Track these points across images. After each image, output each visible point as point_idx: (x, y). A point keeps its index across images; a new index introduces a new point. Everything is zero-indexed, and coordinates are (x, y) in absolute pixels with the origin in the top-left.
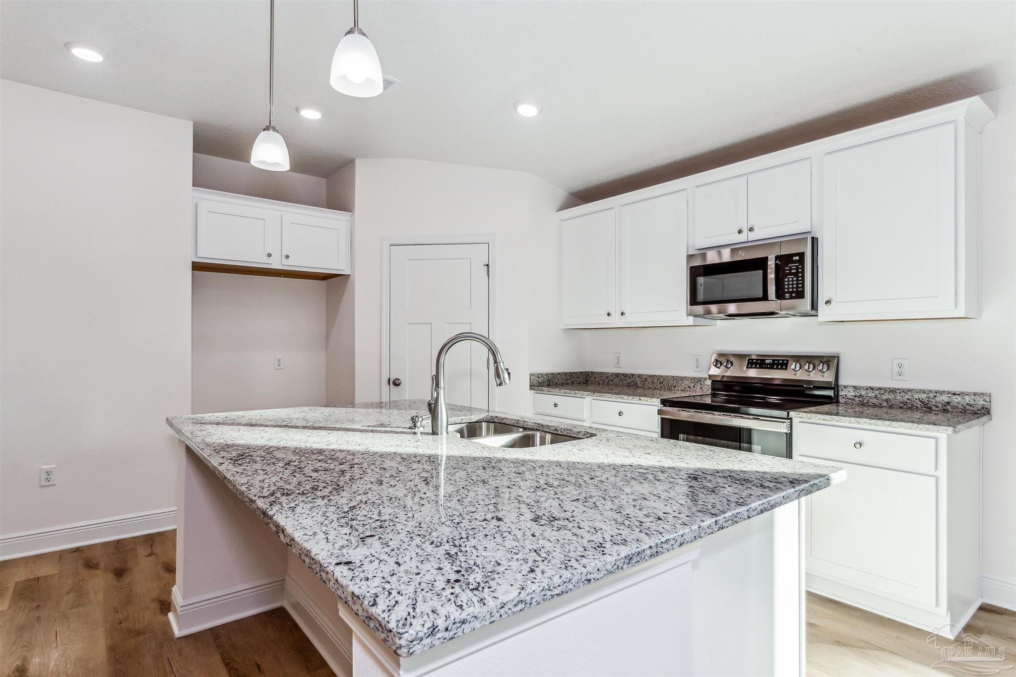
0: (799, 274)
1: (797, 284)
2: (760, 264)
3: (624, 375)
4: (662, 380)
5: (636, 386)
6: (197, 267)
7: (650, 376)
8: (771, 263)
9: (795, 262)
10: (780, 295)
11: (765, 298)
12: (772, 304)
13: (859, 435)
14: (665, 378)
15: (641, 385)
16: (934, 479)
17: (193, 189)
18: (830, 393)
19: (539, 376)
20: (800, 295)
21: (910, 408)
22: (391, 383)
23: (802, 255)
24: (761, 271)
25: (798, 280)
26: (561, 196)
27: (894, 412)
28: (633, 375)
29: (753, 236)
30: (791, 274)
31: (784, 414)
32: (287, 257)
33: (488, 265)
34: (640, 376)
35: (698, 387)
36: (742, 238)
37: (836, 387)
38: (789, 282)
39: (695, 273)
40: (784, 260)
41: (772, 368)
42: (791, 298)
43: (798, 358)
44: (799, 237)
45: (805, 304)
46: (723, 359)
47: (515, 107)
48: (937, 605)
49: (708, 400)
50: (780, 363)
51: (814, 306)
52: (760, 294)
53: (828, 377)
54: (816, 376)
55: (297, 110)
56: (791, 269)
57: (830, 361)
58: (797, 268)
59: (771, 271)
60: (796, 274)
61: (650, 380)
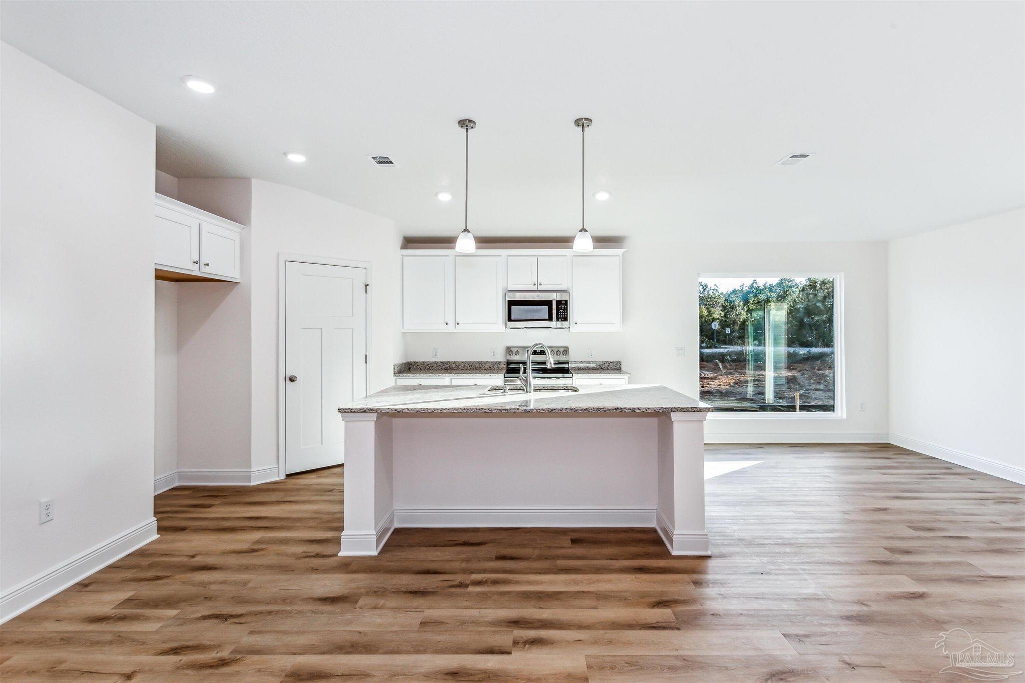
1: (565, 314)
2: (550, 303)
3: (442, 362)
4: (471, 364)
5: (452, 369)
7: (462, 362)
8: (554, 303)
9: (563, 304)
10: (558, 319)
11: (550, 320)
12: (554, 323)
14: (473, 363)
15: (456, 369)
17: (156, 195)
20: (565, 319)
21: (596, 369)
22: (287, 380)
23: (567, 301)
24: (550, 306)
25: (564, 313)
27: (590, 371)
28: (449, 362)
30: (561, 309)
32: (207, 265)
33: (366, 285)
34: (455, 363)
36: (536, 288)
38: (561, 313)
39: (511, 303)
40: (559, 302)
41: (541, 354)
42: (562, 321)
45: (568, 324)
46: (509, 350)
47: (436, 194)
51: (570, 326)
52: (547, 318)
56: (562, 307)
58: (564, 307)
59: (554, 306)
60: (564, 310)
61: (463, 365)
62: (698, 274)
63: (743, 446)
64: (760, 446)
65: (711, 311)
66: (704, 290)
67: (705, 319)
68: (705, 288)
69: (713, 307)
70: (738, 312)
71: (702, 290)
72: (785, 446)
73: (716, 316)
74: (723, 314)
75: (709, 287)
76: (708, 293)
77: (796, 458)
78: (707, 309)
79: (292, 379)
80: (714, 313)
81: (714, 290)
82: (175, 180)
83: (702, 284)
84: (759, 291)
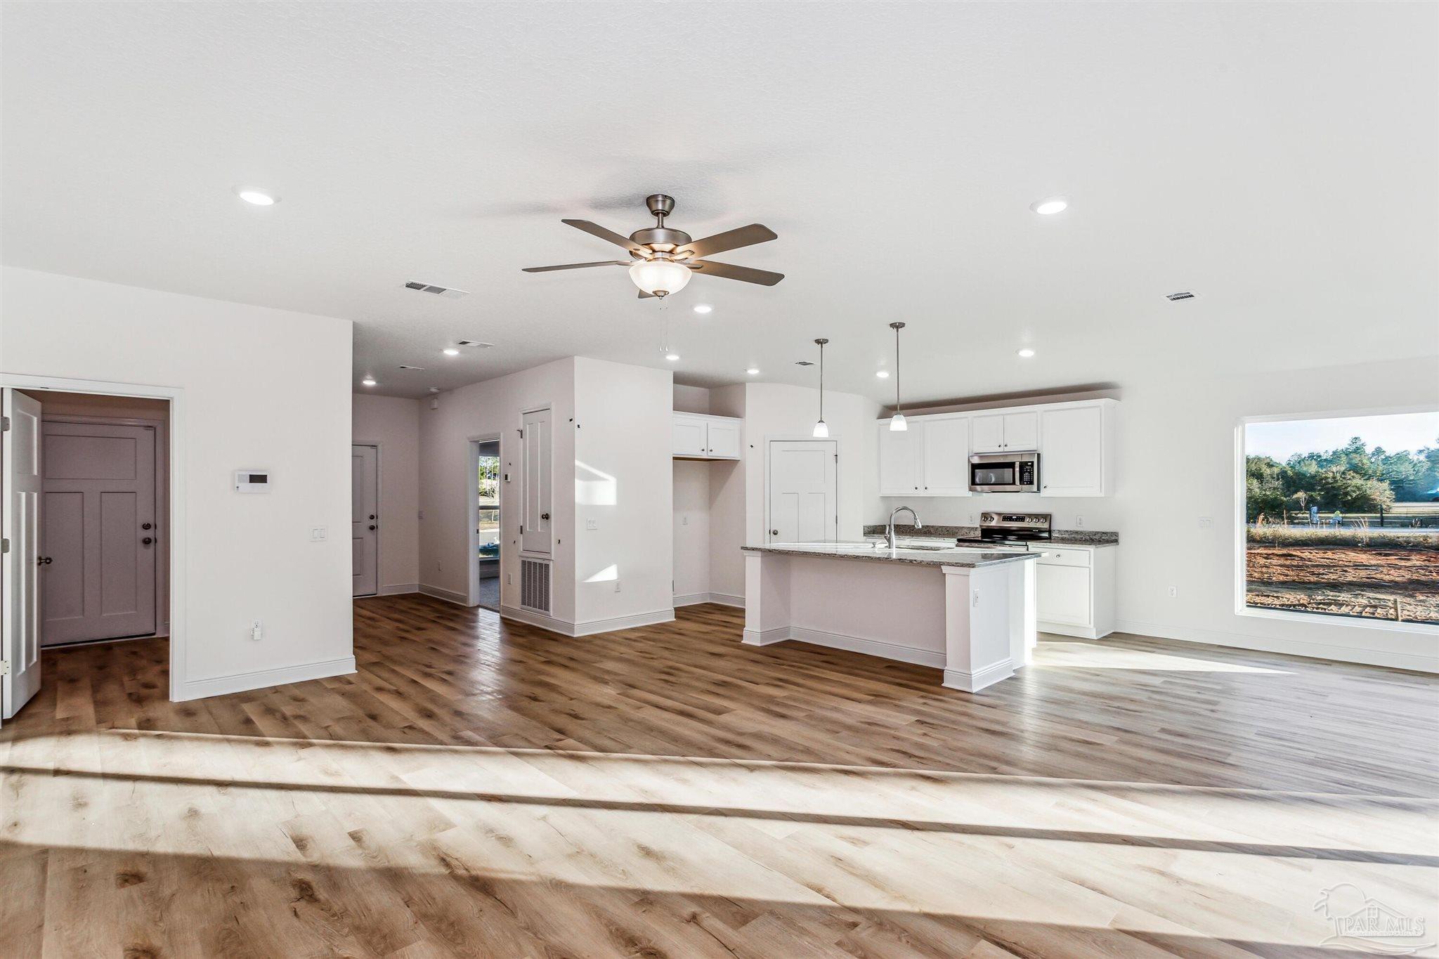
0: (1031, 473)
1: (1030, 477)
2: (1011, 465)
6: (674, 458)
7: (940, 527)
8: (1017, 465)
9: (1029, 465)
10: (1021, 482)
11: (1014, 483)
12: (1018, 486)
13: (1059, 552)
14: (950, 528)
16: (1088, 569)
17: (673, 413)
18: (1046, 535)
19: (868, 527)
20: (1031, 483)
21: (1085, 540)
22: (772, 533)
23: (1033, 463)
24: (1011, 469)
25: (1030, 475)
26: (877, 409)
27: (1076, 542)
28: (928, 526)
29: (1007, 449)
30: (1027, 472)
31: (1024, 543)
32: (711, 451)
33: (836, 455)
34: (933, 527)
35: (972, 533)
36: (1001, 449)
37: (1050, 531)
38: (1026, 475)
39: (974, 467)
40: (1023, 465)
41: (1016, 521)
42: (1027, 484)
43: (1030, 516)
44: (1031, 453)
45: (1035, 487)
46: (986, 516)
47: (875, 374)
48: (1090, 623)
49: (980, 539)
50: (1021, 518)
51: (1039, 489)
52: (1012, 482)
53: (1046, 526)
54: (1039, 525)
55: (746, 370)
56: (1027, 469)
57: (1047, 517)
58: (1030, 469)
59: (1017, 469)
60: (1030, 472)
61: (940, 529)
79: (775, 533)
82: (708, 390)
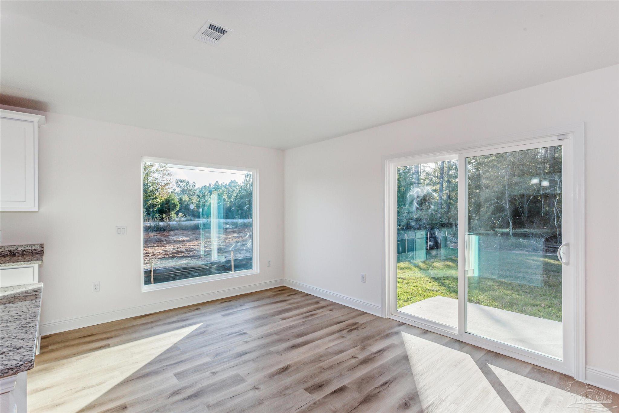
62: (141, 156)
63: (183, 311)
64: (197, 307)
65: (191, 198)
66: (187, 185)
67: (187, 203)
68: (188, 184)
69: (192, 195)
70: (207, 199)
71: (186, 185)
72: (218, 303)
73: (194, 201)
74: (198, 200)
75: (190, 184)
76: (189, 187)
77: (224, 315)
78: (188, 197)
80: (193, 200)
81: (193, 185)
83: (186, 181)
84: (218, 187)
